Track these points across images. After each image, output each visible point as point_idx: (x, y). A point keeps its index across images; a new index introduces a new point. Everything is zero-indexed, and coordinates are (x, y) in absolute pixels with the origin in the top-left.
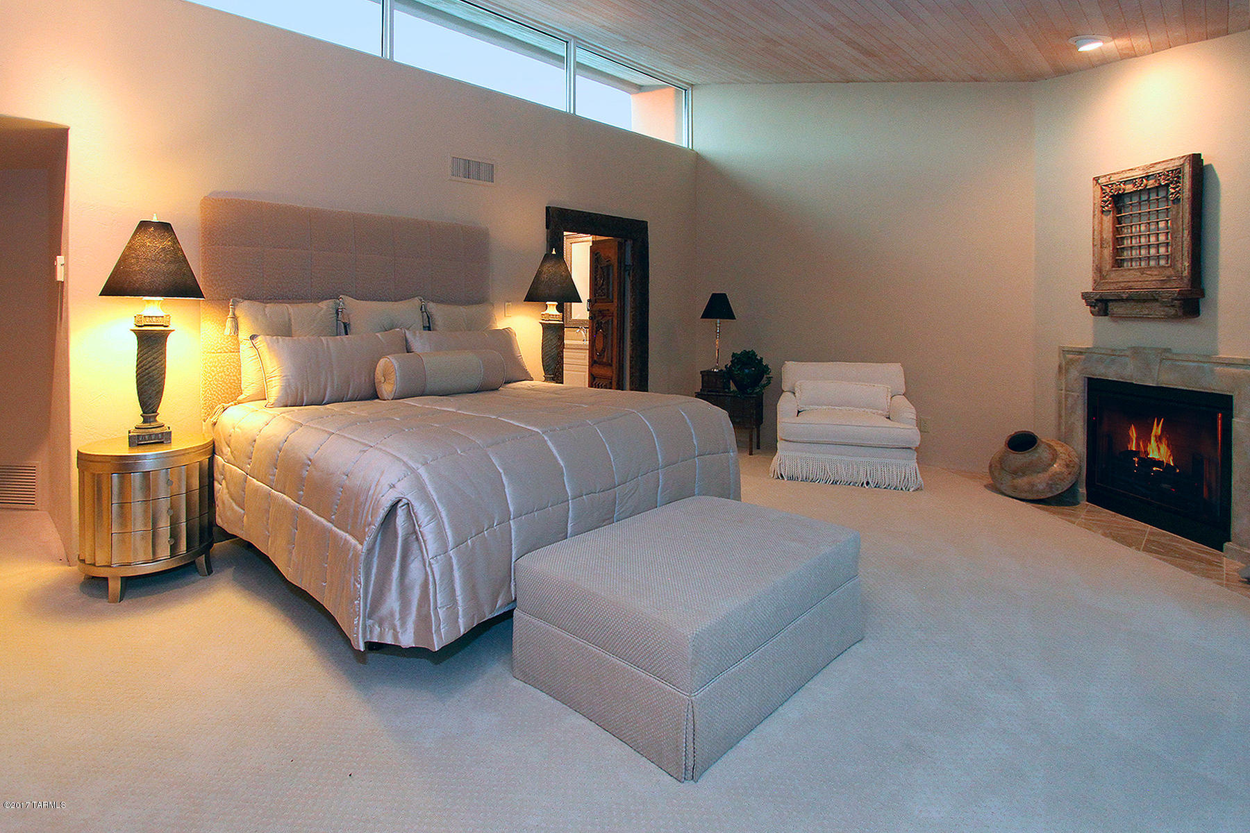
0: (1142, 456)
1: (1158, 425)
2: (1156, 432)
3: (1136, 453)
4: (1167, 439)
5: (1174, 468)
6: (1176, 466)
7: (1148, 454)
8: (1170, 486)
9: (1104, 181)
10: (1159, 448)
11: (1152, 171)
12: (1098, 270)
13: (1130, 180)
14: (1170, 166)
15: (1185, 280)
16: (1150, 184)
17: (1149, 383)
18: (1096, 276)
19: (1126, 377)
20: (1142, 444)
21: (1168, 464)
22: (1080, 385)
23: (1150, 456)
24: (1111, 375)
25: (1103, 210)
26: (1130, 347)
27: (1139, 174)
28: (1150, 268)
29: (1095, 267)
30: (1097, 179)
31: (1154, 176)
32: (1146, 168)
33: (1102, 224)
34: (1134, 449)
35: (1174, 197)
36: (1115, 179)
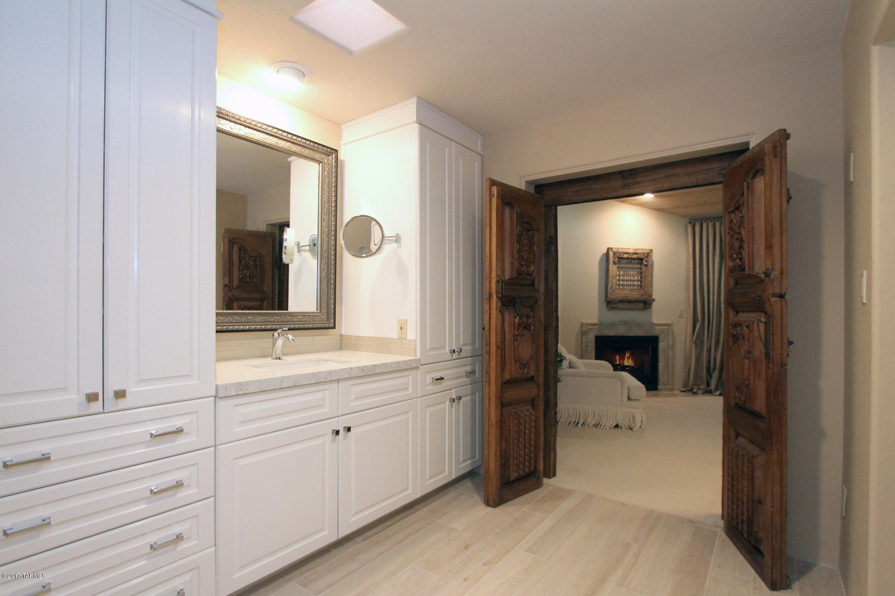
0: (622, 365)
1: (628, 353)
4: (632, 358)
6: (635, 366)
9: (615, 250)
10: (628, 361)
11: (637, 252)
12: (611, 288)
13: (627, 253)
14: (645, 251)
15: (651, 295)
16: (635, 256)
17: (631, 335)
18: (609, 291)
19: (620, 334)
20: (621, 361)
21: (632, 366)
22: (593, 340)
23: (625, 364)
24: (612, 334)
25: (614, 263)
26: (620, 321)
27: (631, 251)
28: (634, 289)
29: (609, 286)
30: (612, 249)
31: (637, 254)
32: (634, 250)
33: (613, 268)
34: (618, 363)
35: (646, 263)
36: (620, 251)
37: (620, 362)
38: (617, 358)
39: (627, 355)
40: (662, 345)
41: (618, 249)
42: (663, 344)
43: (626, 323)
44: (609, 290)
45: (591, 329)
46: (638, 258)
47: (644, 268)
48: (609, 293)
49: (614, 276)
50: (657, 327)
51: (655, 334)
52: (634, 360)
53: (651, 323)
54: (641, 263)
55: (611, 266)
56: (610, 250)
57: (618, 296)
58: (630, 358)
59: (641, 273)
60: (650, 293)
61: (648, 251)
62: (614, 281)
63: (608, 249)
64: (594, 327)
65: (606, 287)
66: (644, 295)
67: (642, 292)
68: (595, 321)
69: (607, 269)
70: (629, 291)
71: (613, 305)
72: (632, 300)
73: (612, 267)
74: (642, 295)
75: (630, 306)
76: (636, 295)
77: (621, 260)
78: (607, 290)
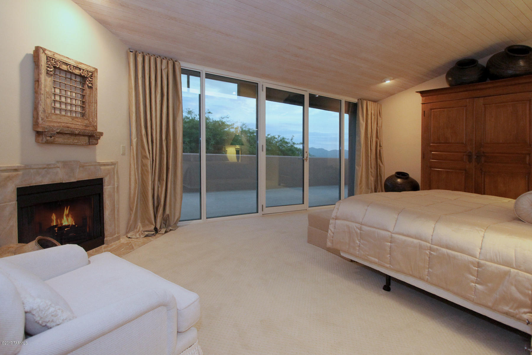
0: (60, 226)
1: (67, 209)
2: (66, 213)
3: (56, 226)
4: (72, 214)
5: (75, 226)
6: (76, 224)
7: (62, 224)
8: (73, 234)
9: (50, 54)
10: (68, 220)
11: (80, 66)
12: (44, 111)
13: (67, 64)
14: (89, 69)
15: (95, 127)
16: (77, 72)
17: (73, 180)
18: (41, 115)
19: (57, 180)
20: (59, 221)
21: (72, 225)
22: (14, 196)
23: (64, 224)
24: (46, 181)
25: (48, 73)
26: (58, 162)
27: (72, 63)
28: (76, 117)
29: (41, 109)
30: (44, 50)
31: (80, 69)
32: (76, 62)
33: (46, 82)
34: (55, 224)
35: (90, 85)
36: (57, 57)
37: (57, 222)
38: (54, 217)
39: (66, 212)
40: (107, 189)
41: (54, 53)
42: (109, 187)
43: (65, 164)
44: (40, 113)
45: (9, 178)
46: (80, 76)
47: (88, 91)
48: (40, 119)
49: (47, 93)
50: (102, 167)
51: (99, 176)
52: (75, 218)
53: (96, 162)
54: (83, 84)
55: (43, 76)
56: (41, 51)
57: (55, 125)
58: (70, 216)
59: (83, 96)
60: (95, 124)
61: (93, 70)
62: (49, 101)
63: (37, 49)
64: (15, 173)
65: (36, 109)
66: (89, 126)
67: (86, 122)
68: (16, 163)
69: (37, 81)
70: (71, 120)
71: (48, 138)
72: (77, 132)
73: (45, 80)
74: (86, 126)
75: (71, 140)
76: (78, 125)
77: (57, 72)
78: (38, 114)
